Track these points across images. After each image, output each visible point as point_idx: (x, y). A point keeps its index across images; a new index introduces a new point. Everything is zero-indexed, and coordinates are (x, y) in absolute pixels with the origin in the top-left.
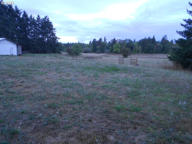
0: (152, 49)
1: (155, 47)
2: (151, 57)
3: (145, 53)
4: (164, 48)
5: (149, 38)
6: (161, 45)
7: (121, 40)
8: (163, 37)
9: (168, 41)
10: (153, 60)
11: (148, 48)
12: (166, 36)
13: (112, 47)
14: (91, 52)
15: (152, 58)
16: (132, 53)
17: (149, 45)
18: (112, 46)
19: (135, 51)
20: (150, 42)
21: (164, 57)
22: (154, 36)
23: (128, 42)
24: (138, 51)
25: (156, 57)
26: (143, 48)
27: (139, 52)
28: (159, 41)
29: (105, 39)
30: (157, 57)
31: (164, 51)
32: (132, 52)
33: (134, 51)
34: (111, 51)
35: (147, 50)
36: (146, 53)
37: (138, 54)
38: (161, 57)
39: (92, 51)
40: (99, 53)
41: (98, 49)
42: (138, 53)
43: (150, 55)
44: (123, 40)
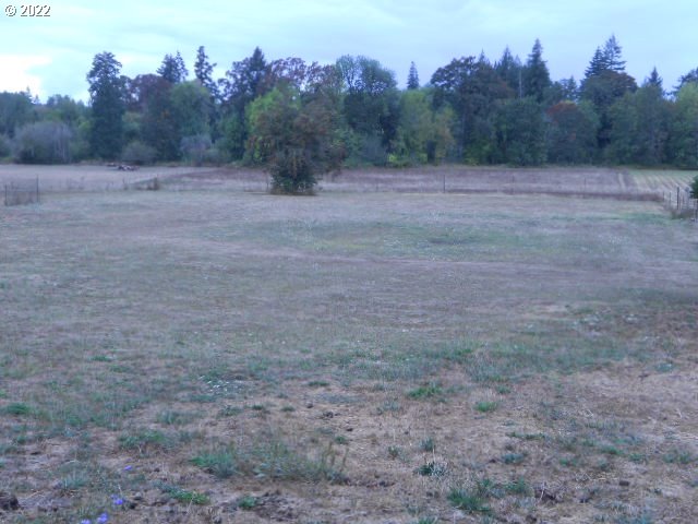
0: (527, 134)
1: (545, 118)
2: (521, 186)
3: (481, 163)
4: (606, 125)
5: (507, 59)
6: (588, 103)
7: (308, 64)
8: (598, 53)
9: (631, 80)
10: (537, 214)
11: (504, 127)
12: (613, 46)
13: (242, 119)
14: (76, 159)
15: (529, 192)
16: (392, 158)
17: (508, 102)
18: (241, 110)
19: (411, 148)
20: (514, 85)
21: (614, 188)
22: (537, 47)
23: (356, 79)
24: (431, 150)
25: (555, 188)
26: (469, 127)
27: (438, 154)
28: (572, 81)
29: (202, 64)
30: (565, 187)
31: (608, 150)
32: (390, 151)
33: (402, 144)
34: (234, 150)
35: (493, 136)
36: (491, 160)
37: (429, 167)
38: (594, 189)
39: (87, 145)
40: (139, 163)
41: (132, 135)
42: (431, 158)
43: (521, 177)
44: (322, 64)
